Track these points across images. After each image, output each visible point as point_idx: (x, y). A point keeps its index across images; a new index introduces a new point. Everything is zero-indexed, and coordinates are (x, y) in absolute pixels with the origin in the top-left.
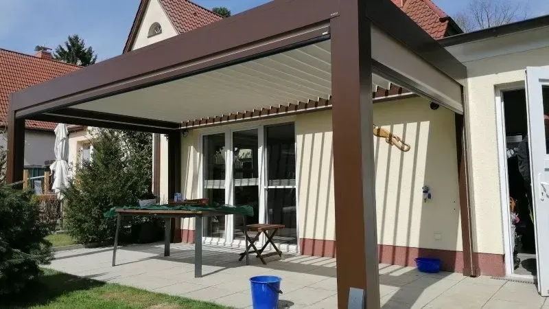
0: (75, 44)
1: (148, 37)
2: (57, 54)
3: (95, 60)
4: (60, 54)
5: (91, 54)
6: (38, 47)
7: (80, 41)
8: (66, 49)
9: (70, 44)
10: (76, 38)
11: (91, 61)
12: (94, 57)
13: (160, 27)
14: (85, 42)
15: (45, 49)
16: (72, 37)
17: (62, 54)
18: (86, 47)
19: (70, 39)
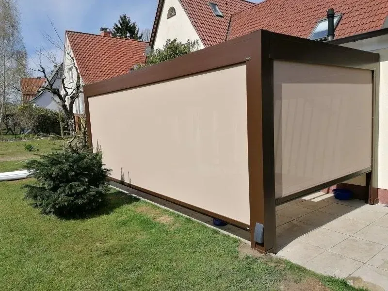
0: (124, 21)
1: (168, 18)
2: (114, 30)
3: (138, 32)
4: (116, 29)
5: (135, 28)
6: (102, 28)
7: (128, 19)
8: (119, 26)
9: (121, 22)
10: (125, 17)
11: (136, 32)
12: (137, 30)
13: (175, 10)
14: (130, 19)
15: (106, 29)
16: (122, 16)
17: (117, 29)
18: (131, 23)
19: (121, 18)
